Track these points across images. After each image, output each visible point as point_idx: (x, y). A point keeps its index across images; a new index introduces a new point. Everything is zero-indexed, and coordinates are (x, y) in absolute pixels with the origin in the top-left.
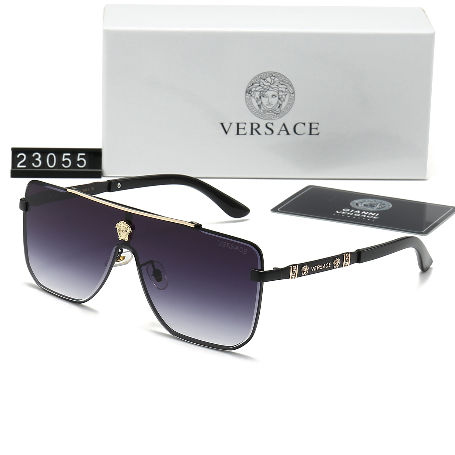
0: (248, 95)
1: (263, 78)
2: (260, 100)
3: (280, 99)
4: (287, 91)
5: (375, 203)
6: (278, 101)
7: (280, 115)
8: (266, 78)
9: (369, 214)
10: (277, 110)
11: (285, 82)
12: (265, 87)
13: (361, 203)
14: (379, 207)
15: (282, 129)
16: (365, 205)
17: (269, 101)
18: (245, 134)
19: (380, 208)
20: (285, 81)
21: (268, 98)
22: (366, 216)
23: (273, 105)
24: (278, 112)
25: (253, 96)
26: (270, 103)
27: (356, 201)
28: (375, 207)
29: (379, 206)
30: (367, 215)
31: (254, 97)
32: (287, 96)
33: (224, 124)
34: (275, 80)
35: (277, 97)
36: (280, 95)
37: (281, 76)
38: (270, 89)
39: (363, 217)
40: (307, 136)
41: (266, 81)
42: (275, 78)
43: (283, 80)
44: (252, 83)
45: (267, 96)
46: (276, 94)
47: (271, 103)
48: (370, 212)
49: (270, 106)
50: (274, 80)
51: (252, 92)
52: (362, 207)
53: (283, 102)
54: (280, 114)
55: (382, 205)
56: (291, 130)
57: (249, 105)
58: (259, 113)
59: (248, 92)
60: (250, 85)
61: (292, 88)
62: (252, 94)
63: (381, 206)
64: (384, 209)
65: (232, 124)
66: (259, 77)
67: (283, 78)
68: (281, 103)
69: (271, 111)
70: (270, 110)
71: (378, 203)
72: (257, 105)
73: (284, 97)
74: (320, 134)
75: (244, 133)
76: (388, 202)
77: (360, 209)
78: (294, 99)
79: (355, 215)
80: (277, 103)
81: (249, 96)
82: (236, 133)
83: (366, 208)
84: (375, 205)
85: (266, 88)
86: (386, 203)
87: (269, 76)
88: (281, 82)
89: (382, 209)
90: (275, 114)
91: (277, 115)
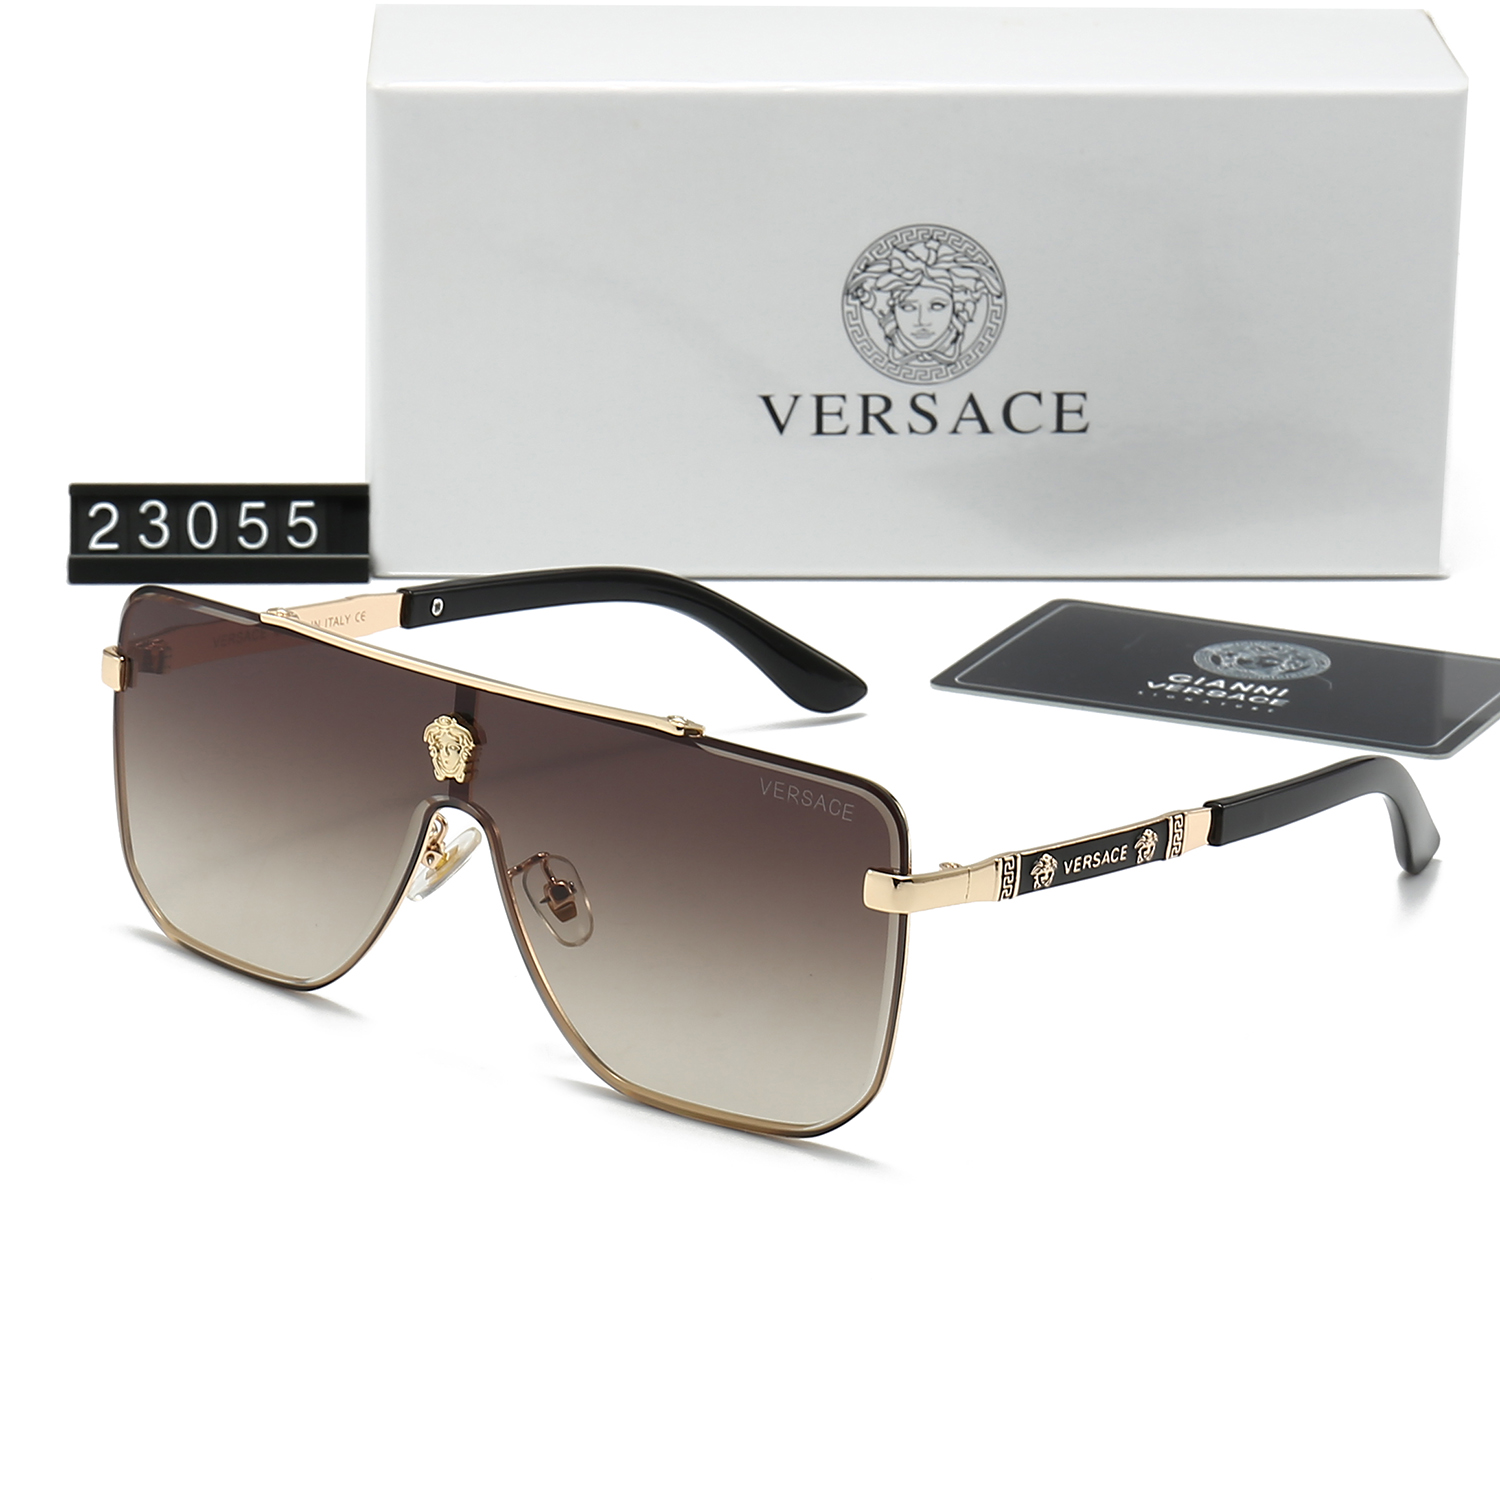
0: (851, 301)
1: (899, 246)
2: (892, 317)
3: (957, 316)
4: (982, 288)
5: (1274, 654)
6: (951, 322)
7: (960, 367)
8: (911, 245)
9: (1256, 691)
10: (949, 353)
11: (975, 259)
12: (908, 275)
13: (1230, 655)
14: (1287, 669)
15: (965, 416)
16: (1241, 662)
17: (923, 321)
18: (844, 432)
19: (1291, 671)
20: (974, 256)
21: (916, 313)
22: (1246, 698)
23: (933, 333)
24: (951, 357)
25: (868, 305)
26: (924, 330)
27: (1214, 650)
28: (1274, 668)
29: (1289, 663)
30: (1249, 694)
31: (871, 309)
32: (982, 306)
33: (772, 400)
34: (940, 253)
35: (949, 309)
36: (959, 302)
37: (961, 238)
38: (926, 282)
39: (1237, 701)
40: (1048, 438)
41: (909, 254)
42: (941, 244)
43: (966, 251)
44: (865, 261)
45: (915, 304)
46: (944, 300)
47: (927, 328)
48: (1258, 683)
49: (926, 338)
50: (936, 252)
51: (864, 291)
52: (1232, 669)
53: (969, 325)
54: (958, 363)
55: (1297, 662)
56: (994, 418)
57: (855, 335)
58: (890, 361)
59: (852, 294)
60: (859, 268)
61: (997, 279)
62: (863, 300)
63: (1296, 665)
64: (1306, 673)
65: (799, 401)
66: (889, 242)
67: (967, 245)
68: (961, 329)
69: (929, 354)
70: (927, 350)
71: (1286, 656)
72: (882, 335)
73: (970, 306)
74: (1089, 430)
75: (841, 429)
76: (1317, 652)
77: (1225, 673)
78: (1003, 316)
79: (1211, 693)
80: (949, 328)
81: (855, 306)
82: (814, 429)
83: (1244, 672)
84: (1276, 662)
85: (912, 279)
86: (1311, 653)
87: (920, 238)
88: (959, 260)
89: (1299, 673)
90: (941, 364)
91: (949, 369)
